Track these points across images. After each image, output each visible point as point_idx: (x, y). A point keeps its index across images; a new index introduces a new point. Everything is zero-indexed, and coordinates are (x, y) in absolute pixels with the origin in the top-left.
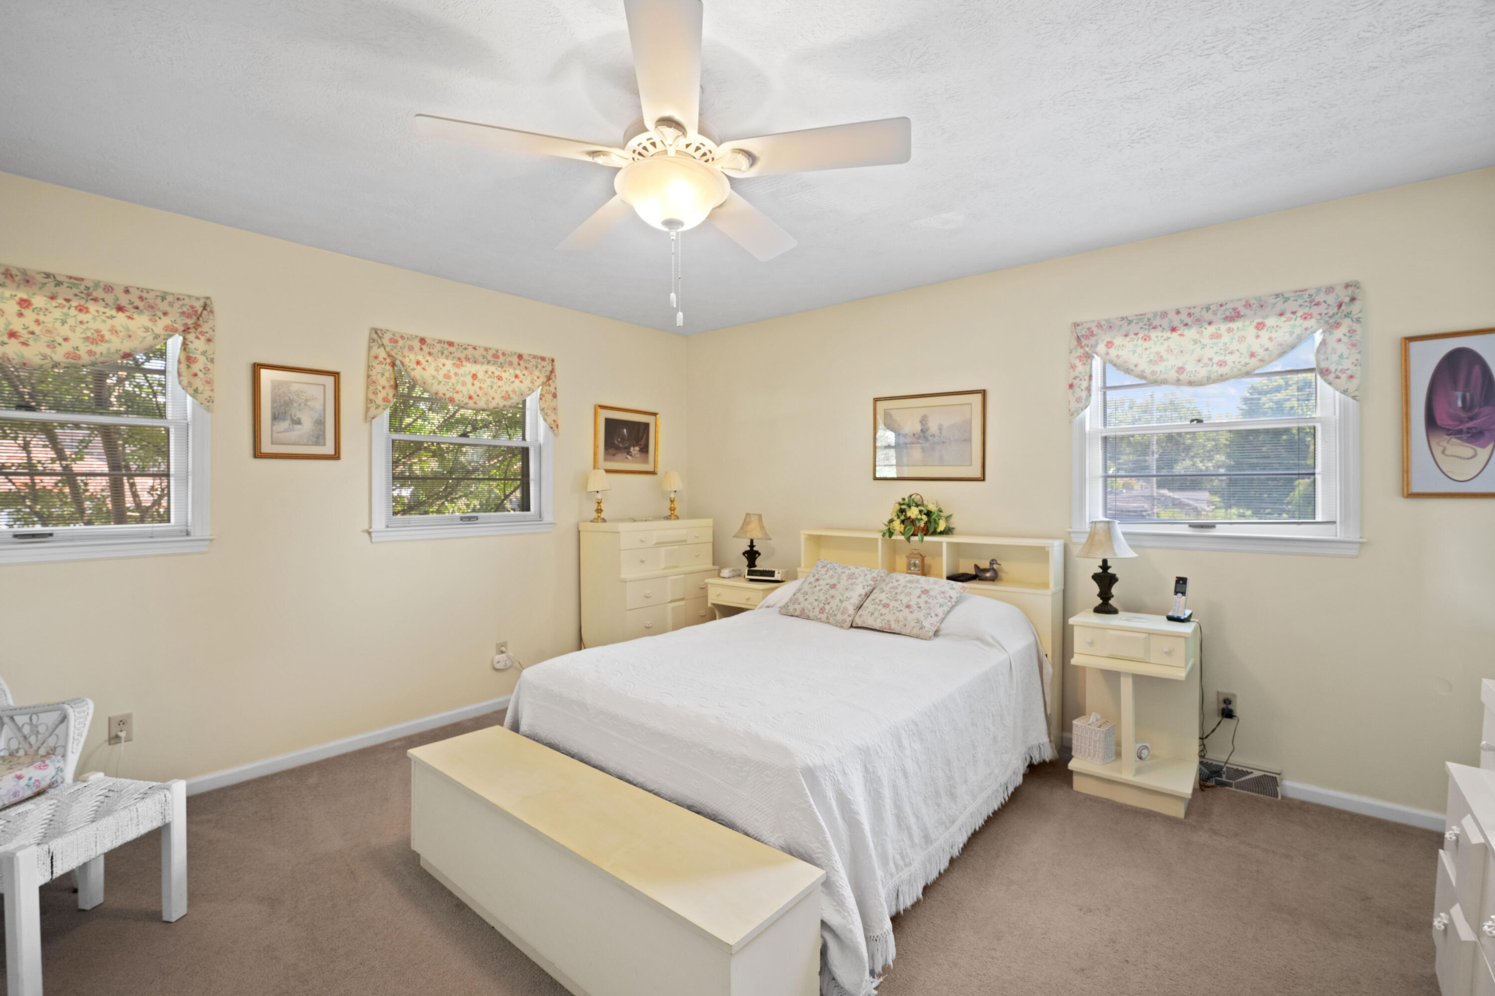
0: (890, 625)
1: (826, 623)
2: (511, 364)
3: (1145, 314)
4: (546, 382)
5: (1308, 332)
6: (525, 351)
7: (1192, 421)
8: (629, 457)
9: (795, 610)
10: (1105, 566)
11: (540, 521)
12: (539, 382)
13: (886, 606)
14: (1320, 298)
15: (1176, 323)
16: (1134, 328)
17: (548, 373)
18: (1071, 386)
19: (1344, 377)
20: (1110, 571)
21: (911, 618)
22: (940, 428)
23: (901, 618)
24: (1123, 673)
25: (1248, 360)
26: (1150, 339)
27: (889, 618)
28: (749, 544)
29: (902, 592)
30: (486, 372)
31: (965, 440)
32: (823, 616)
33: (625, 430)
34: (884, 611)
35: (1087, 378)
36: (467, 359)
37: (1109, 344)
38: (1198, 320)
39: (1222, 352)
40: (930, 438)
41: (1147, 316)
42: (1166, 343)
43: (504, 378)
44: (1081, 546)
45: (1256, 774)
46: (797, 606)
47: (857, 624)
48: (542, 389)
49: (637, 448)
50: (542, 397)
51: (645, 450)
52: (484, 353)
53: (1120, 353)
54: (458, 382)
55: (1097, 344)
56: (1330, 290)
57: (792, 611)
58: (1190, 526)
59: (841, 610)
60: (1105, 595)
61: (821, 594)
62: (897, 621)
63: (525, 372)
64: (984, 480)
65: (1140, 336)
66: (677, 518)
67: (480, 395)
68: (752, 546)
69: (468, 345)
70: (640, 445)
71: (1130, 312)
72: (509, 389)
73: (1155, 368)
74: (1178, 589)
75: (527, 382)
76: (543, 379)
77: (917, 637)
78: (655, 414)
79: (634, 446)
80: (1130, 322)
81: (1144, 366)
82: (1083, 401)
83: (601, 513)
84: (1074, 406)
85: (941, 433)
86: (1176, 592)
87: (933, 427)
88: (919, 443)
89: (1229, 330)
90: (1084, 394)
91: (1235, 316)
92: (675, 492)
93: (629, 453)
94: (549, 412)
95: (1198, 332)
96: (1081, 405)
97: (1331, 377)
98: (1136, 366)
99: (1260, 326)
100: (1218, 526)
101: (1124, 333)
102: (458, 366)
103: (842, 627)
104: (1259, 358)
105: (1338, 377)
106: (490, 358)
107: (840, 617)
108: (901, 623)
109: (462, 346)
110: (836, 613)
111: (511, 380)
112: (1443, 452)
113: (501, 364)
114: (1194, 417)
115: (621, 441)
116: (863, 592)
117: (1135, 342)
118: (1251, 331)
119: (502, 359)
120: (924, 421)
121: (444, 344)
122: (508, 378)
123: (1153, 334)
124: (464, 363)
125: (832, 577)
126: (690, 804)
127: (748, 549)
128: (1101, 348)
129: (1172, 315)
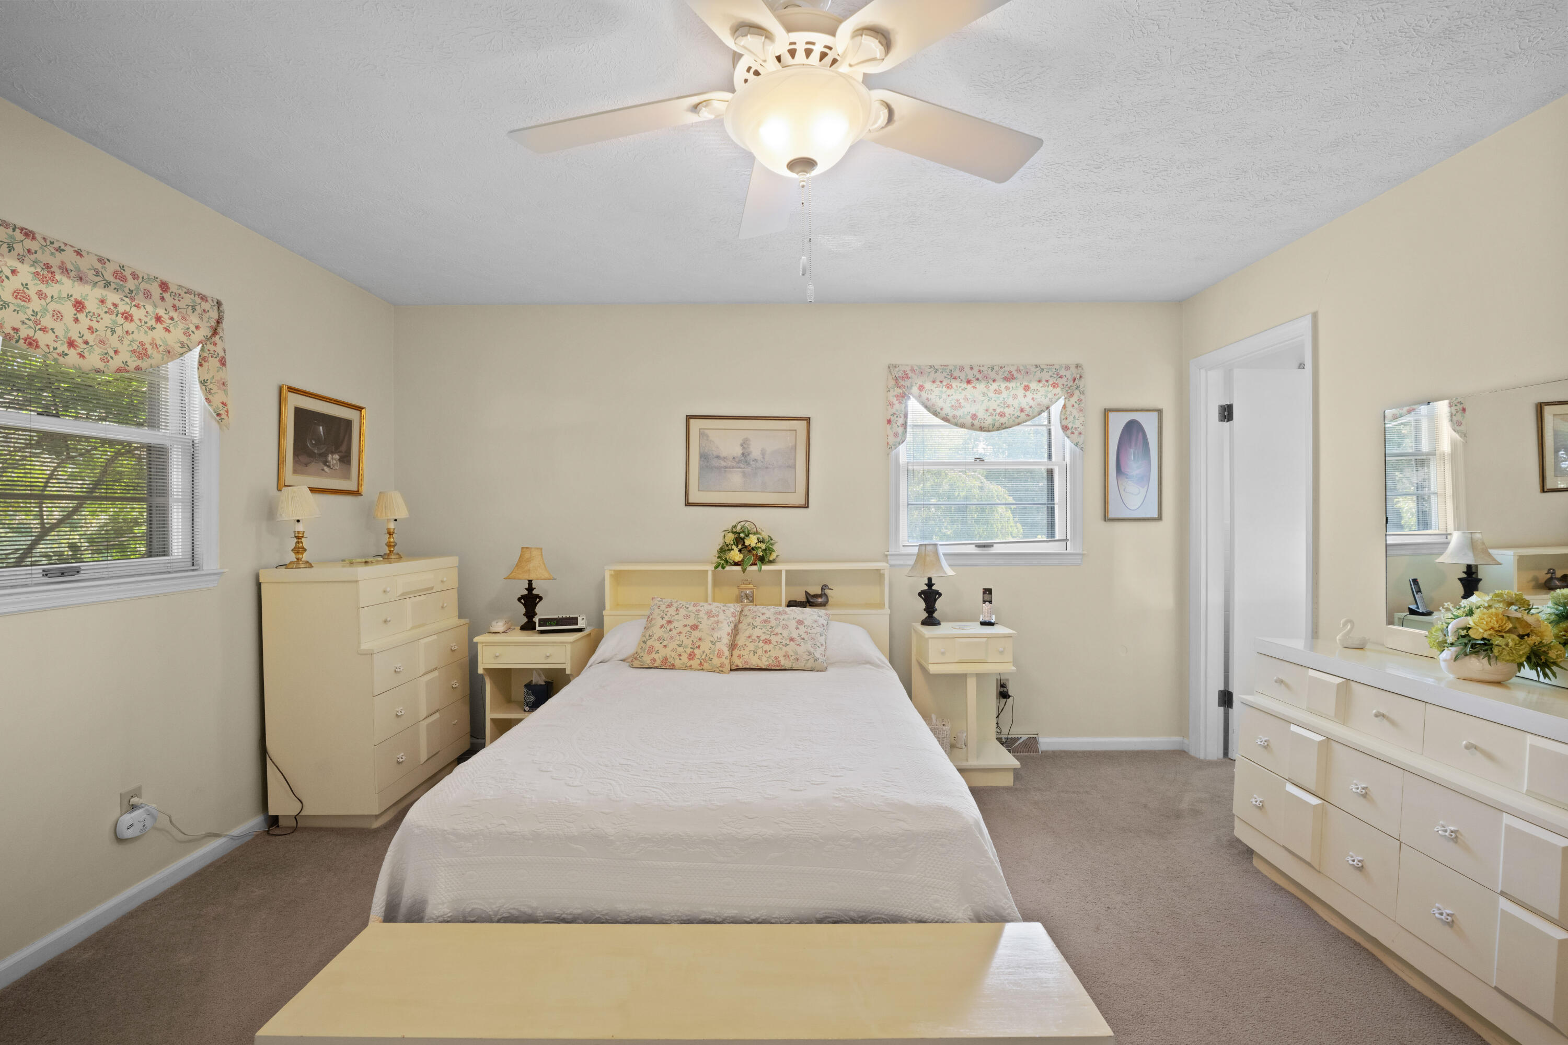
0: (779, 662)
1: (699, 670)
2: (148, 295)
3: (948, 365)
4: (211, 337)
5: (1057, 397)
6: (174, 280)
7: (976, 459)
8: (326, 469)
9: (654, 660)
10: (930, 584)
11: (193, 570)
12: (199, 335)
13: (767, 642)
14: (1062, 372)
15: (970, 377)
16: (939, 376)
17: (213, 323)
18: (889, 422)
19: (1076, 433)
20: (934, 588)
21: (801, 650)
22: (763, 453)
23: (791, 653)
24: (970, 674)
25: (1018, 413)
26: (952, 388)
27: (777, 653)
28: (527, 586)
29: (778, 625)
30: (102, 301)
31: (789, 467)
32: (695, 663)
33: (321, 428)
34: (767, 647)
35: (902, 416)
36: (65, 270)
37: (921, 388)
38: (986, 377)
39: (1002, 405)
40: (752, 463)
41: (949, 368)
42: (964, 393)
43: (135, 318)
44: (910, 567)
45: (1024, 738)
46: (656, 656)
47: (737, 666)
48: (202, 350)
49: (337, 457)
50: (202, 361)
51: (346, 459)
52: (99, 266)
53: (930, 396)
54: (45, 311)
55: (912, 386)
56: (1067, 368)
57: (649, 662)
58: (976, 546)
59: (716, 653)
60: (930, 609)
61: (682, 637)
62: (787, 656)
63: (175, 315)
64: (808, 507)
65: (945, 383)
66: (400, 557)
67: (91, 343)
68: (530, 588)
69: (66, 244)
70: (340, 452)
71: (937, 362)
72: (147, 339)
73: (956, 413)
74: (986, 599)
75: (177, 334)
76: (205, 331)
77: (812, 670)
78: (360, 409)
79: (333, 453)
80: (936, 371)
81: (947, 410)
82: (900, 437)
83: (302, 553)
84: (892, 440)
85: (764, 458)
86: (984, 602)
87: (755, 452)
88: (739, 468)
89: (1007, 388)
90: (900, 430)
91: (1009, 378)
92: (396, 520)
93: (326, 463)
94: (215, 388)
95: (986, 387)
96: (899, 439)
97: (1069, 432)
98: (941, 409)
99: (1027, 388)
100: (995, 545)
101: (932, 380)
102: (44, 280)
103: (721, 672)
104: (1026, 413)
105: (1073, 433)
106: (109, 276)
107: (716, 661)
108: (792, 658)
109: (52, 243)
110: (711, 656)
111: (149, 325)
112: (1124, 490)
113: (131, 292)
114: (978, 457)
115: (315, 445)
116: (729, 630)
117: (941, 389)
118: (1021, 392)
119: (131, 284)
120: (745, 444)
121: (14, 230)
122: (144, 319)
123: (954, 384)
124: (58, 277)
125: (687, 617)
126: (822, 916)
127: (526, 592)
128: (915, 390)
129: (967, 369)
